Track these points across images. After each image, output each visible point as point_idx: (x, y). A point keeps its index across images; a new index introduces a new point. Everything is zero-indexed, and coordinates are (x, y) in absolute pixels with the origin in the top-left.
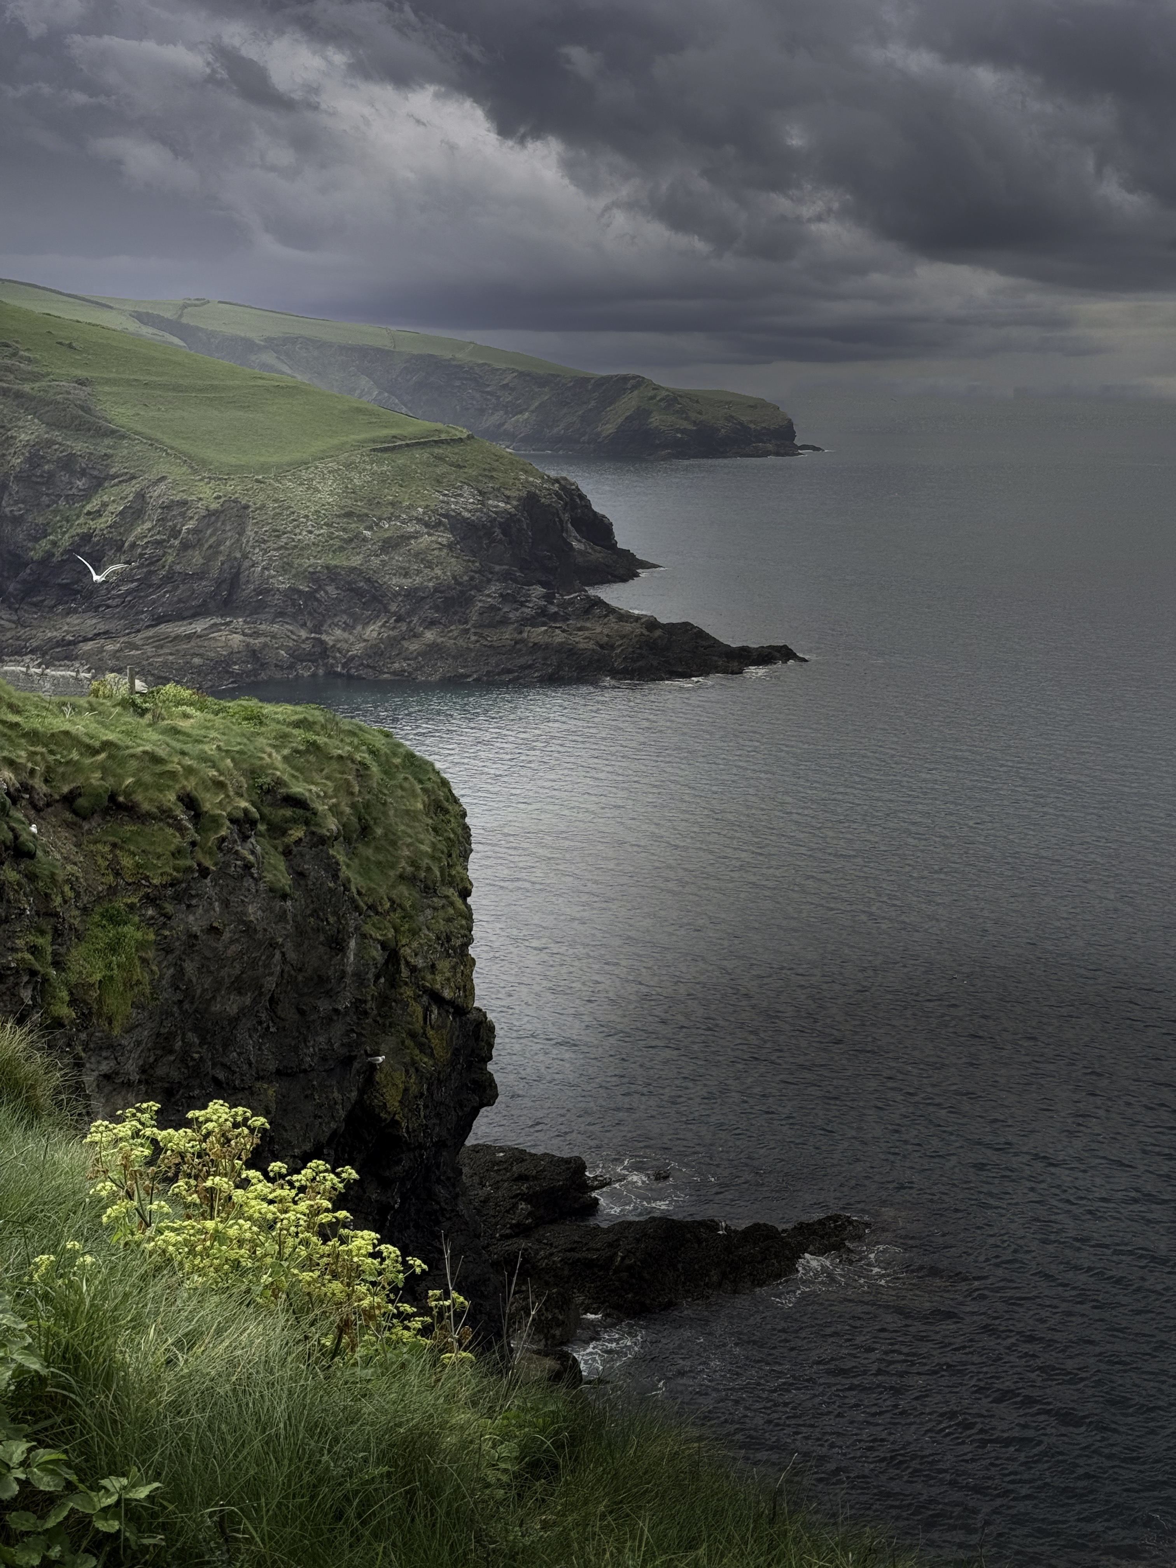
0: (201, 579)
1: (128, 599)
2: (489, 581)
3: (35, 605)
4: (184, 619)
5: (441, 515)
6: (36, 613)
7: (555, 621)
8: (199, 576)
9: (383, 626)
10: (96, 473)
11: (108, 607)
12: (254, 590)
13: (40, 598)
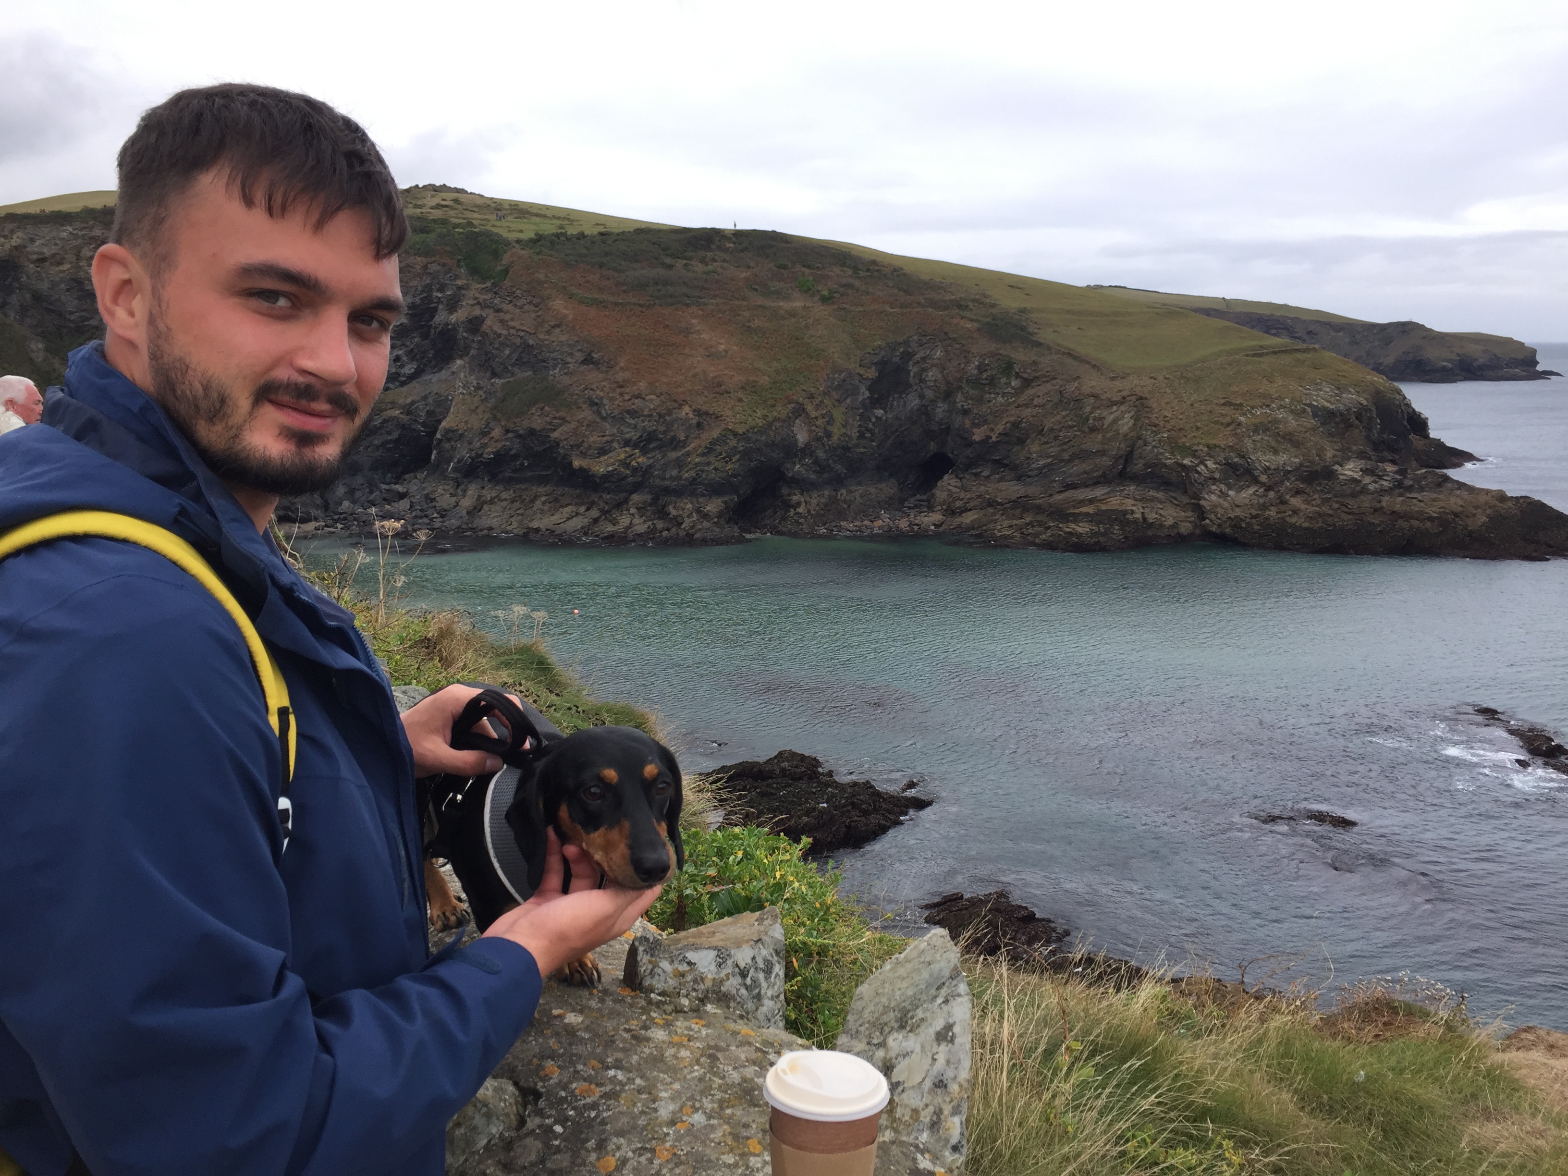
0: (1104, 455)
1: (1045, 471)
2: (1349, 459)
3: (976, 475)
4: (1087, 486)
5: (1306, 405)
6: (975, 481)
7: (1410, 492)
8: (1102, 453)
9: (1254, 493)
10: (1025, 376)
11: (1029, 477)
12: (1145, 465)
13: (978, 470)
